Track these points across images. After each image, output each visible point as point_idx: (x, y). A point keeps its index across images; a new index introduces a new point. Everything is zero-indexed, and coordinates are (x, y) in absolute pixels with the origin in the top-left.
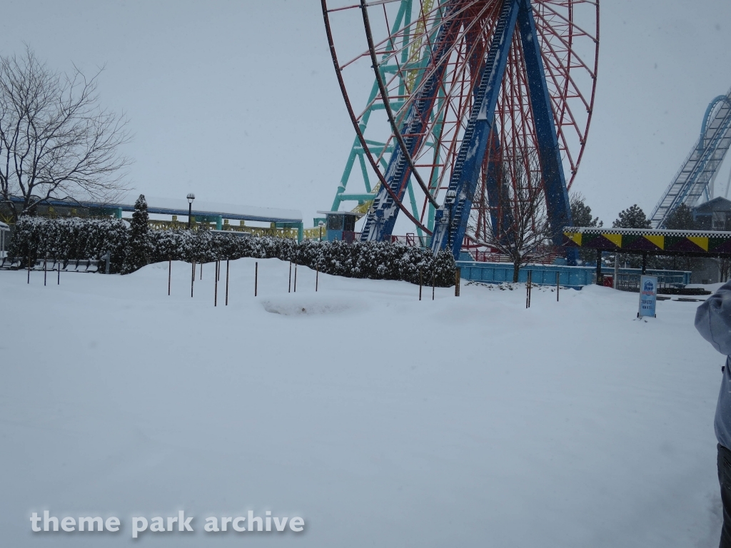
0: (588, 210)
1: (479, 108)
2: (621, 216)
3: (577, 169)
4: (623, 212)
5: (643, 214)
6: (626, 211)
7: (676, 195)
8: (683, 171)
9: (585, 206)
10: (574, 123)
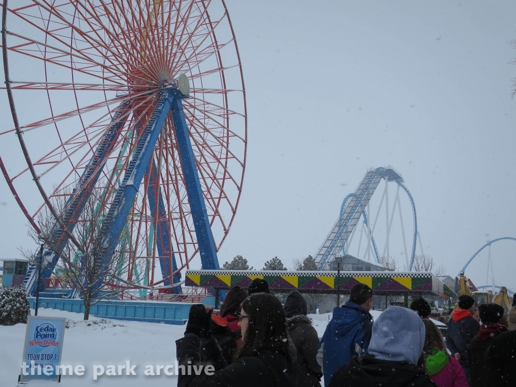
0: (246, 261)
1: (129, 176)
2: (266, 265)
3: (228, 230)
4: (268, 262)
5: (281, 263)
6: (269, 262)
7: (324, 255)
8: (328, 240)
9: (243, 259)
10: (232, 178)
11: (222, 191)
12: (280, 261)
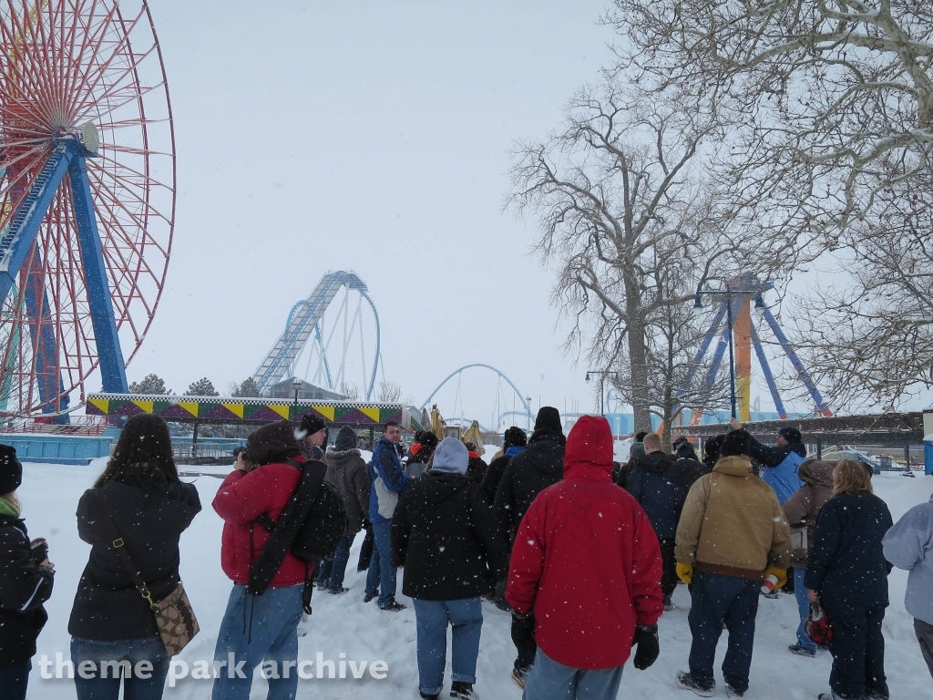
0: (162, 382)
2: (191, 388)
3: (141, 340)
4: (193, 384)
5: (212, 387)
6: (196, 384)
7: (269, 367)
9: (159, 378)
10: (149, 271)
11: (134, 287)
12: (210, 383)
